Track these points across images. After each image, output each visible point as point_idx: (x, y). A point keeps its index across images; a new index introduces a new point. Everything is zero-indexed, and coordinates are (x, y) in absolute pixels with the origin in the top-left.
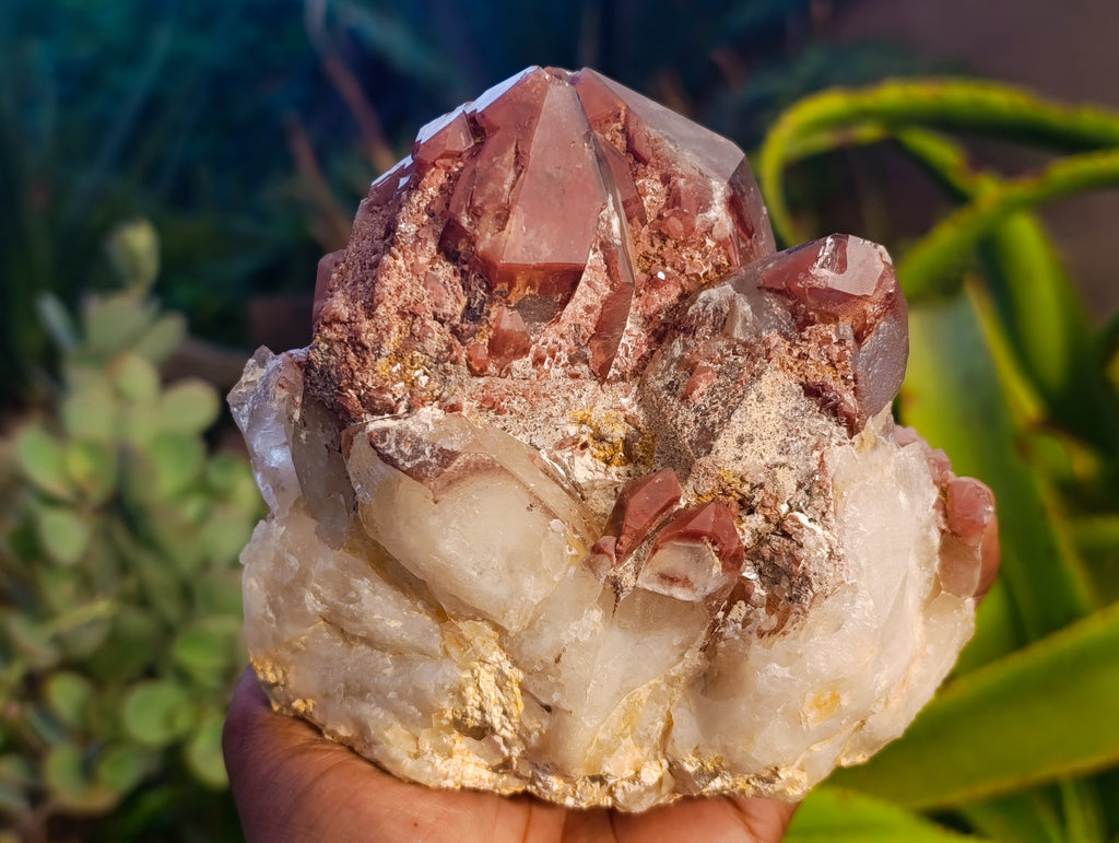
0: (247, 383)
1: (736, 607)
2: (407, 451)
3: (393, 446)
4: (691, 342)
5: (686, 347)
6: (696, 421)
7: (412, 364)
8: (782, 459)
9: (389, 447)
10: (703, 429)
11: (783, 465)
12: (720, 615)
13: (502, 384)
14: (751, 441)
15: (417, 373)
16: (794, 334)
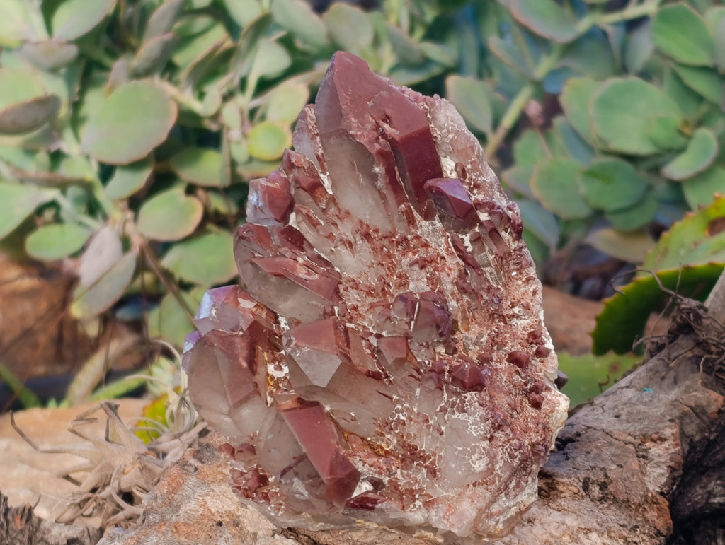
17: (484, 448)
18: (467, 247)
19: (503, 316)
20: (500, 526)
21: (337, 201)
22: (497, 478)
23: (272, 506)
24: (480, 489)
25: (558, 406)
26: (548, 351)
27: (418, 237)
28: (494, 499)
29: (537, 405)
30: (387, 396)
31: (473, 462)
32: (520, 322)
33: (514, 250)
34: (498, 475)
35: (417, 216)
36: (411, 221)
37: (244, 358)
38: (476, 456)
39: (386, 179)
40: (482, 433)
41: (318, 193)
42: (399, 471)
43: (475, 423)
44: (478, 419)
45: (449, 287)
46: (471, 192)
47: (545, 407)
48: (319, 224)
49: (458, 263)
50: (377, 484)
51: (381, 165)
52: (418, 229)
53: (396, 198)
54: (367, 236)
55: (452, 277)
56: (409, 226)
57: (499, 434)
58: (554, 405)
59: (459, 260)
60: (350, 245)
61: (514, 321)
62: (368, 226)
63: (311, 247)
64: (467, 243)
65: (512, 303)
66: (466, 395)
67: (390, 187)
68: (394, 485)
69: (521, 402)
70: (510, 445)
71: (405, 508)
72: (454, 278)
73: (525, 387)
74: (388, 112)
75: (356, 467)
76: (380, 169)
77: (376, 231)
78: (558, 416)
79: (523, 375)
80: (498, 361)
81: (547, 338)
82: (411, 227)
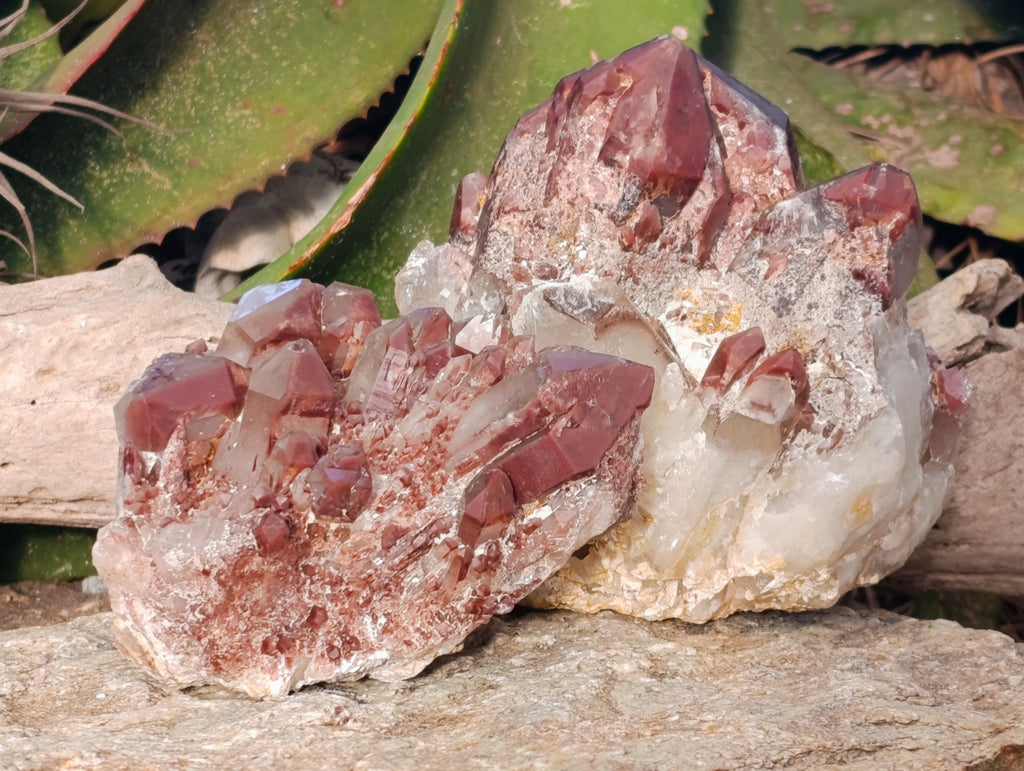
0: (411, 268)
1: (800, 434)
2: (574, 302)
3: (563, 299)
4: (769, 240)
5: (765, 243)
6: (776, 293)
7: (575, 241)
8: (838, 322)
9: (560, 300)
10: (782, 299)
11: (839, 326)
12: (788, 441)
13: (640, 259)
14: (817, 308)
15: (578, 248)
16: (847, 232)
17: (192, 562)
22: (164, 592)
24: (149, 573)
25: (271, 678)
26: (338, 663)
27: (444, 480)
28: (145, 599)
29: (266, 648)
32: (369, 626)
34: (169, 592)
35: (469, 477)
36: (461, 471)
37: (289, 324)
38: (181, 553)
39: (504, 429)
40: (208, 556)
46: (509, 540)
47: (266, 659)
49: (417, 526)
50: (153, 475)
51: (517, 420)
52: (455, 480)
53: (483, 448)
54: (440, 429)
55: (398, 519)
56: (456, 468)
57: (213, 584)
58: (271, 672)
59: (421, 528)
61: (368, 619)
62: (453, 429)
64: (445, 537)
65: (389, 614)
66: (251, 534)
67: (496, 436)
69: (265, 625)
70: (205, 604)
71: (127, 506)
72: (396, 522)
73: (284, 629)
74: (584, 425)
75: (169, 445)
76: (512, 419)
77: (447, 438)
78: (259, 681)
79: (298, 625)
80: (311, 593)
81: (355, 664)
82: (455, 472)
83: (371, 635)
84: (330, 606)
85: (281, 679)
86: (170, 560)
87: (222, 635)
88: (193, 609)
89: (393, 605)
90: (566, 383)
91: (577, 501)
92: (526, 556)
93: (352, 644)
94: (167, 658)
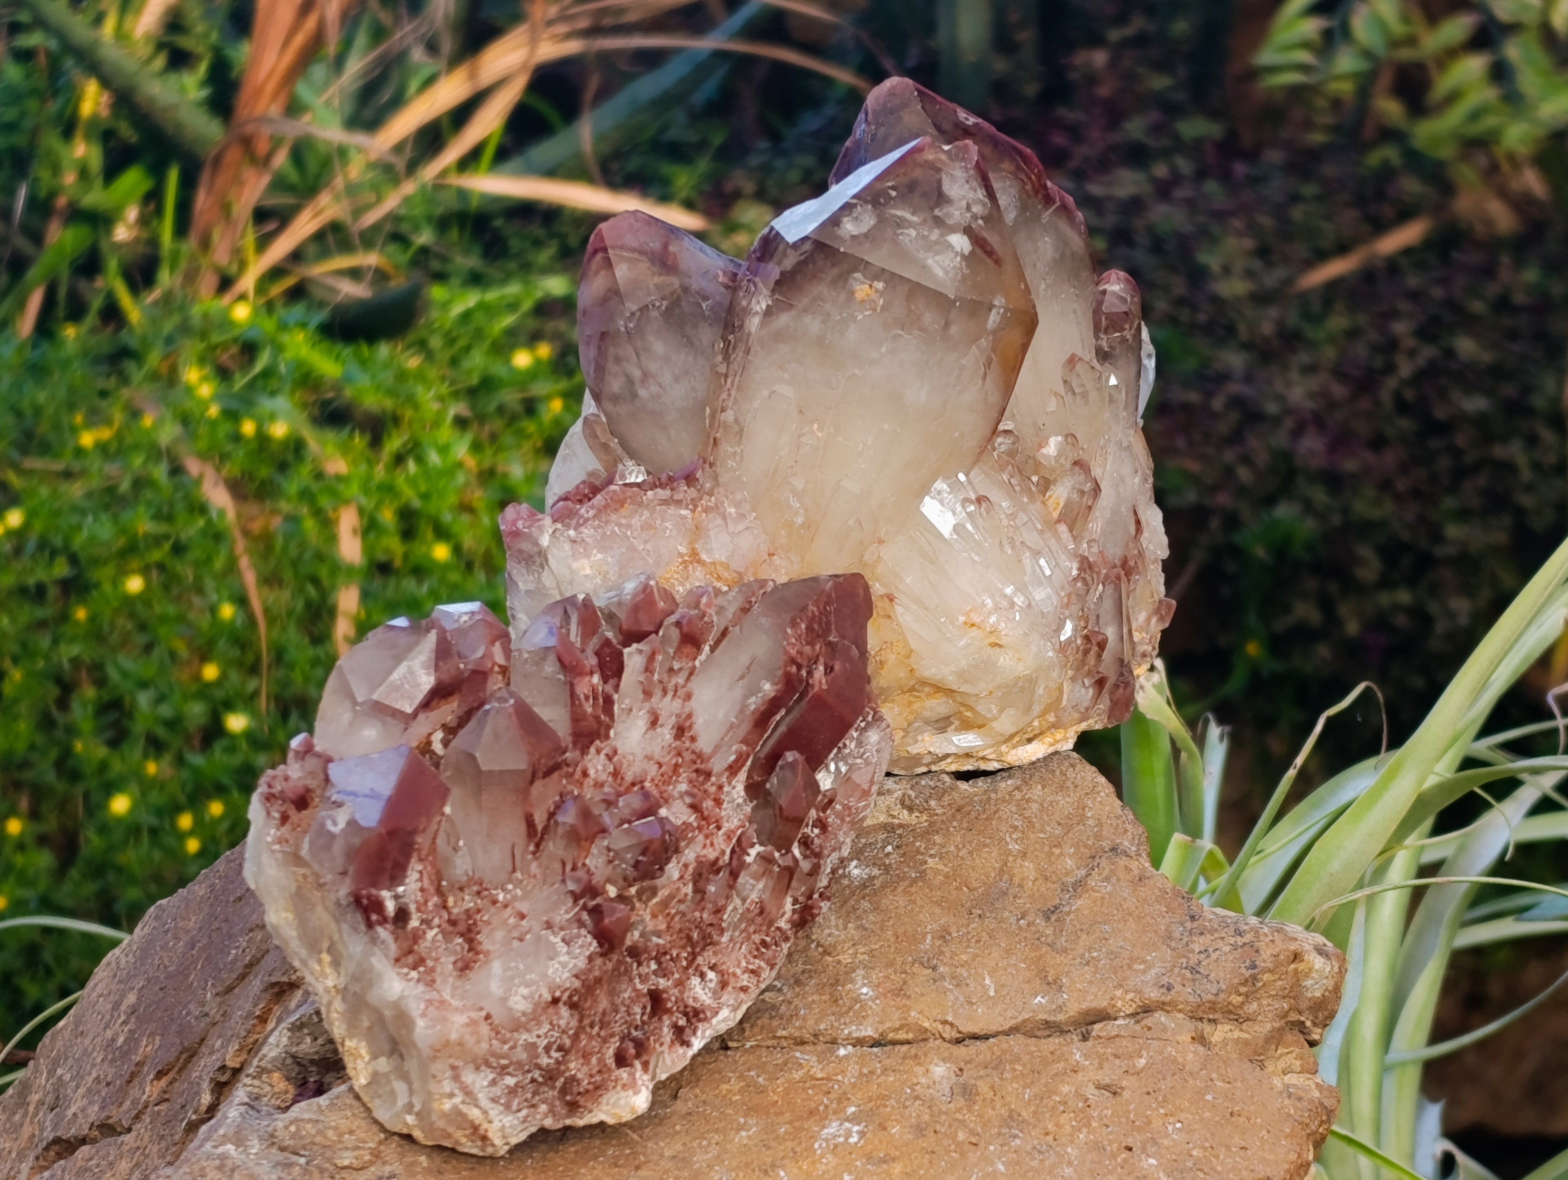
17: (540, 996)
18: (748, 855)
19: (694, 959)
20: (447, 1105)
21: (693, 678)
22: (511, 1043)
23: (278, 833)
24: (485, 1029)
25: (633, 1093)
26: (687, 1044)
27: (720, 789)
28: (480, 1063)
29: (621, 1060)
30: (514, 863)
31: (516, 992)
32: (700, 988)
33: (779, 929)
34: (516, 1043)
35: (743, 775)
36: (733, 770)
38: (524, 991)
39: (763, 704)
40: (557, 982)
41: (688, 649)
42: (436, 930)
43: (564, 965)
44: (571, 966)
45: (690, 855)
47: (623, 1074)
48: (652, 673)
49: (723, 852)
50: (402, 915)
51: (776, 687)
52: (730, 784)
53: (748, 734)
54: (680, 731)
55: (704, 852)
56: (726, 770)
57: (564, 1011)
58: (632, 1085)
59: (728, 852)
60: (654, 722)
61: (695, 981)
62: (690, 727)
63: (617, 688)
64: (753, 852)
65: (715, 965)
66: (588, 936)
67: (757, 715)
68: (416, 937)
69: (612, 1035)
70: (560, 1037)
71: (398, 964)
72: (705, 856)
73: (633, 1031)
74: (837, 667)
75: (409, 872)
76: (768, 688)
77: (693, 739)
78: (622, 1102)
79: (645, 1018)
80: (640, 976)
81: (703, 1037)
82: (727, 774)
83: (704, 997)
84: (663, 983)
85: (644, 1089)
86: (516, 1003)
87: (579, 1066)
88: (547, 1049)
89: (715, 954)
90: (803, 626)
91: (864, 754)
92: (836, 837)
93: (695, 1015)
94: (505, 1121)
